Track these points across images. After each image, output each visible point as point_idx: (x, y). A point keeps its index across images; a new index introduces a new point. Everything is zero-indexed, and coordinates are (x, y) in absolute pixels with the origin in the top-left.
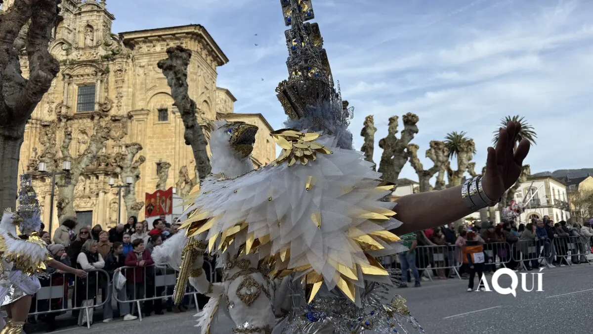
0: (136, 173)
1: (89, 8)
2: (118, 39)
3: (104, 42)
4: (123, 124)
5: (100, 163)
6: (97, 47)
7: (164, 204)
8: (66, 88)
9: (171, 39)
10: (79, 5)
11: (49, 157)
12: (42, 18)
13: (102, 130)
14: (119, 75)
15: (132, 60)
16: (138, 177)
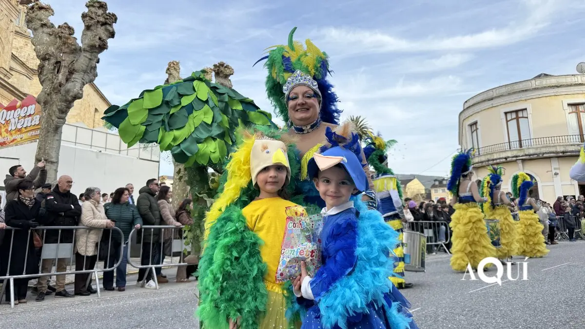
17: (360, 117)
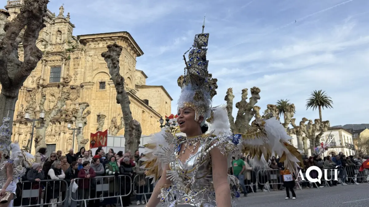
0: (84, 121)
1: (60, 20)
2: (76, 39)
3: (68, 41)
4: (77, 91)
5: (62, 114)
6: (63, 43)
7: (102, 140)
8: (43, 68)
9: (109, 40)
10: (53, 19)
11: (32, 110)
12: (33, 25)
13: (65, 94)
14: (76, 61)
15: (85, 52)
16: (85, 123)
17: (321, 91)
